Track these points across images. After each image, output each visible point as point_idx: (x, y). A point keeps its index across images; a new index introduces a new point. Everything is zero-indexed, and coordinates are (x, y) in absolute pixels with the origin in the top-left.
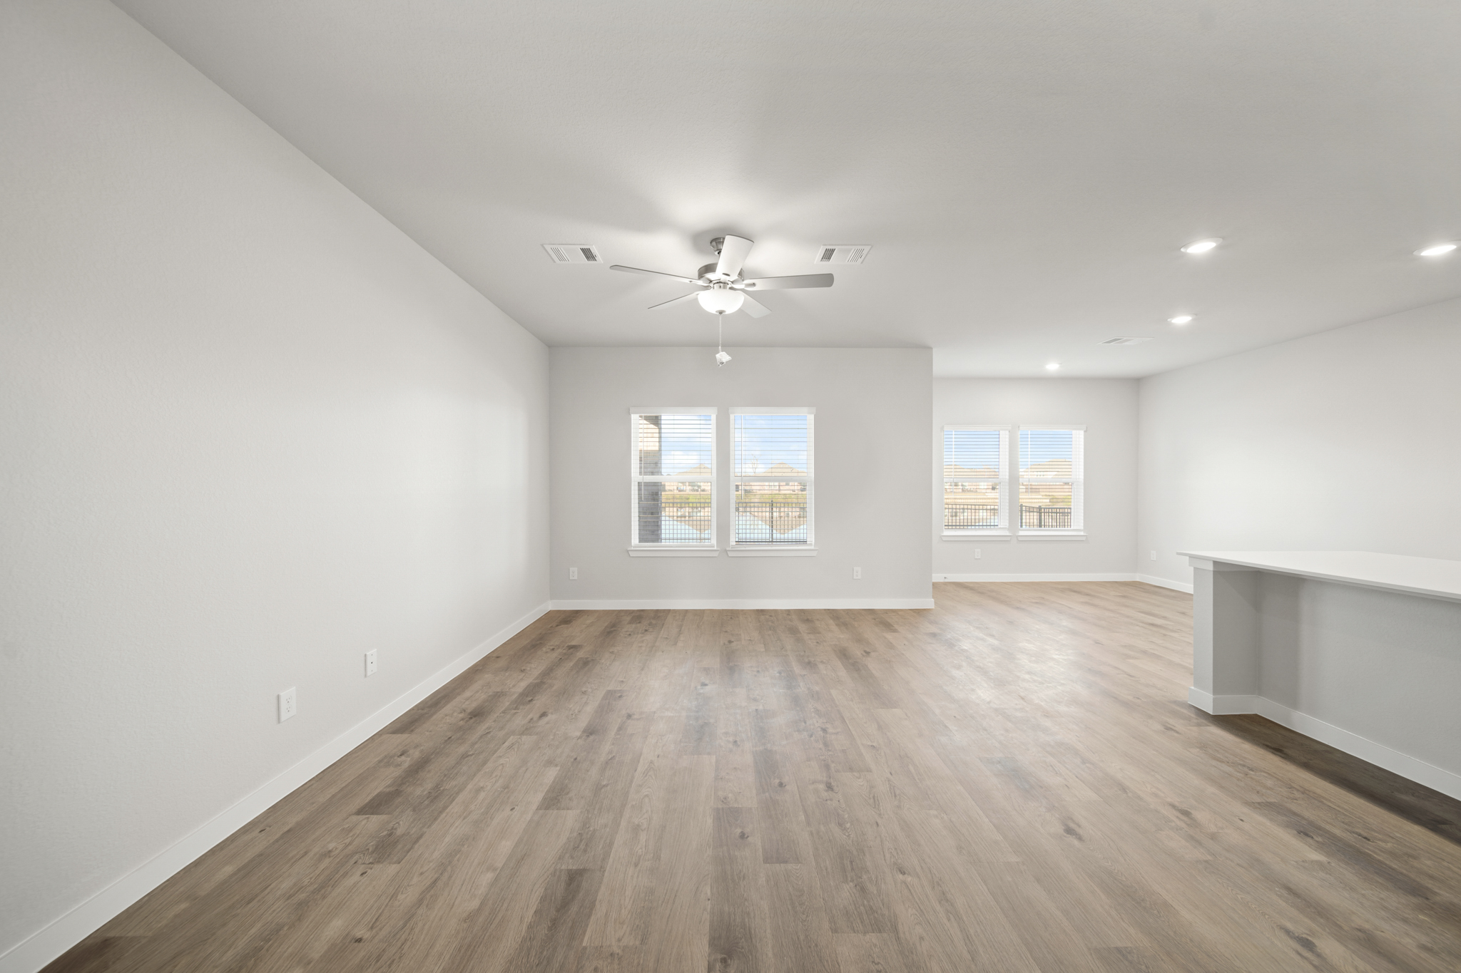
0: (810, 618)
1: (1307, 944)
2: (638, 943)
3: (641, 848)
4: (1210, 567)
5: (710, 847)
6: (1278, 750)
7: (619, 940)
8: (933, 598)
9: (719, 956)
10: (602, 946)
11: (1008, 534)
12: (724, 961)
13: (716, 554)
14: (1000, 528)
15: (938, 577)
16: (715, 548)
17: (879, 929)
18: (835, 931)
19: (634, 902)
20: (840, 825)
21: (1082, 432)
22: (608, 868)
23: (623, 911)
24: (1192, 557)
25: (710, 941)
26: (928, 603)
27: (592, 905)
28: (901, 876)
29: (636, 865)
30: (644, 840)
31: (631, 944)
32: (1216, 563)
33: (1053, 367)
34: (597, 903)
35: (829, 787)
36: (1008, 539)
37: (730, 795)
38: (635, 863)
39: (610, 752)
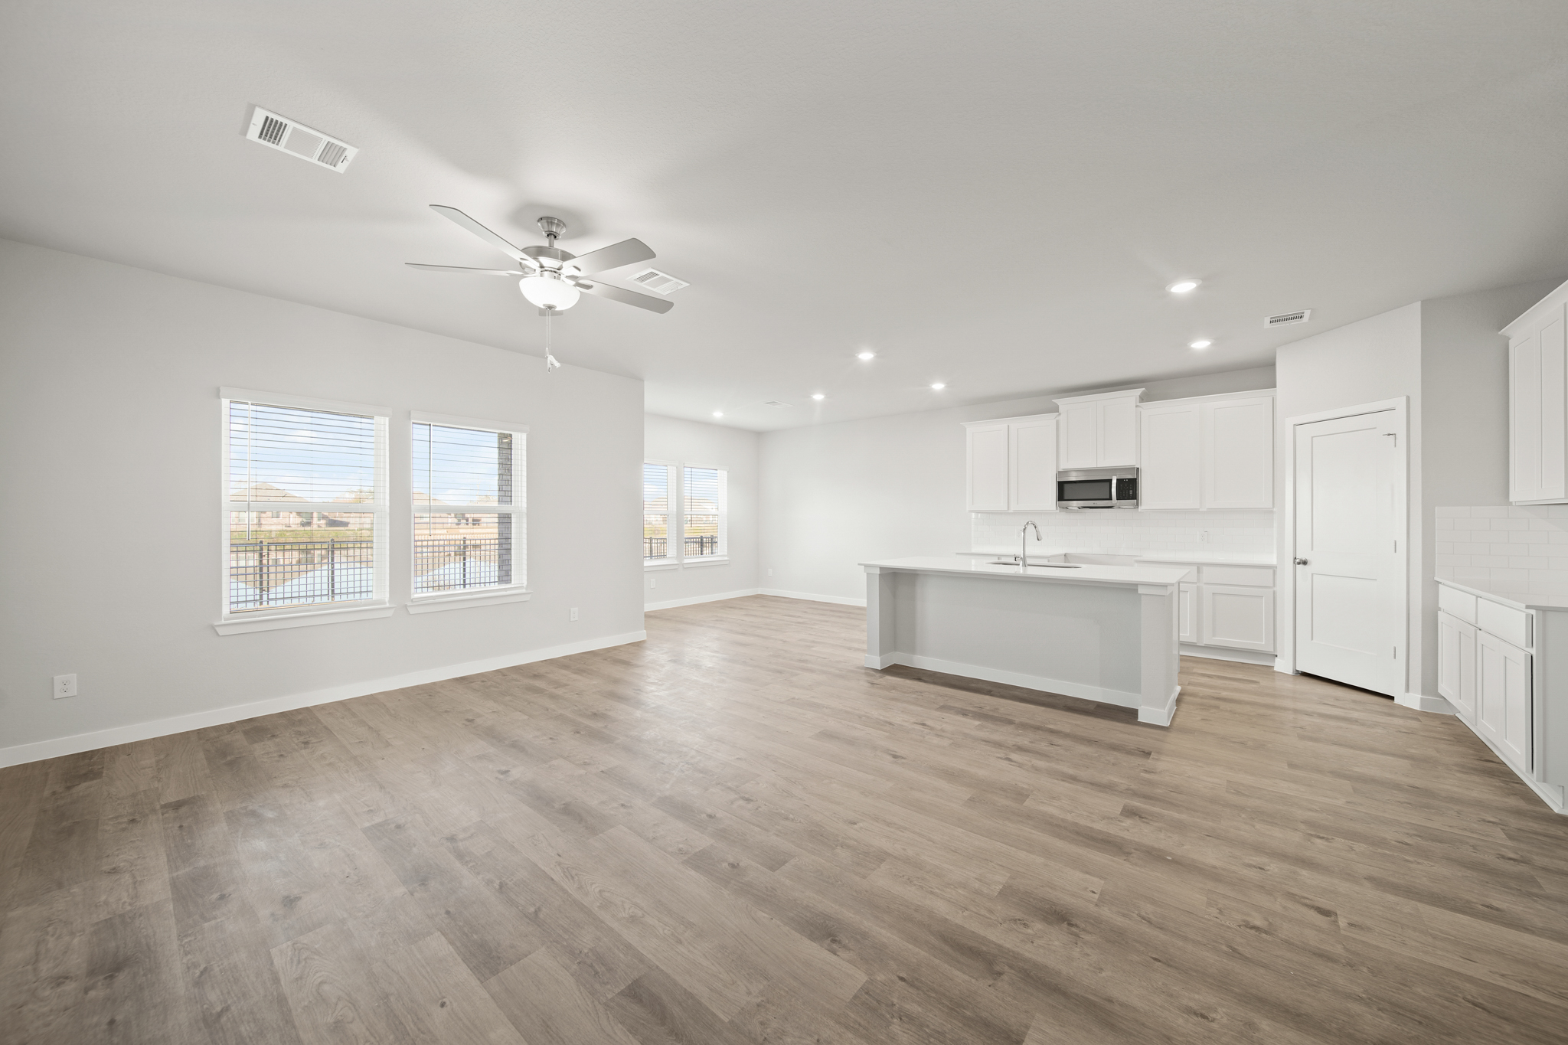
0: (536, 673)
1: (1009, 760)
2: (765, 982)
3: (664, 929)
4: (878, 572)
5: (721, 889)
6: (919, 679)
7: (749, 993)
8: (646, 628)
9: (828, 941)
10: (742, 1009)
11: (676, 563)
12: (834, 941)
13: (389, 613)
14: (669, 558)
15: (650, 607)
16: (388, 605)
17: (883, 860)
18: (864, 877)
19: (719, 964)
20: (787, 819)
21: (726, 472)
22: (658, 963)
23: (721, 976)
24: (866, 566)
25: (809, 939)
26: (640, 635)
27: (691, 996)
28: (855, 826)
29: (680, 942)
30: (657, 922)
31: (762, 987)
32: (882, 569)
33: (718, 415)
34: (689, 990)
35: (748, 800)
36: (676, 567)
37: (681, 846)
38: (677, 942)
39: (489, 882)
